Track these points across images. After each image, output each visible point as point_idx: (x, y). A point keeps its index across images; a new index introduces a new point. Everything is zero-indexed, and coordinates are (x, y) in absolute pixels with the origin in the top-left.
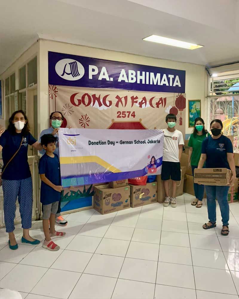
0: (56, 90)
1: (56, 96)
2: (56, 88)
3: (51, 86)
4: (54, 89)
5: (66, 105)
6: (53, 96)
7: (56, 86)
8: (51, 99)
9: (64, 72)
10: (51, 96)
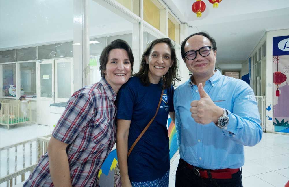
0: (278, 58)
1: (278, 62)
2: (278, 57)
3: (275, 57)
4: (276, 58)
5: (286, 67)
6: (276, 62)
7: (278, 56)
8: (274, 64)
9: (285, 46)
10: (274, 62)
